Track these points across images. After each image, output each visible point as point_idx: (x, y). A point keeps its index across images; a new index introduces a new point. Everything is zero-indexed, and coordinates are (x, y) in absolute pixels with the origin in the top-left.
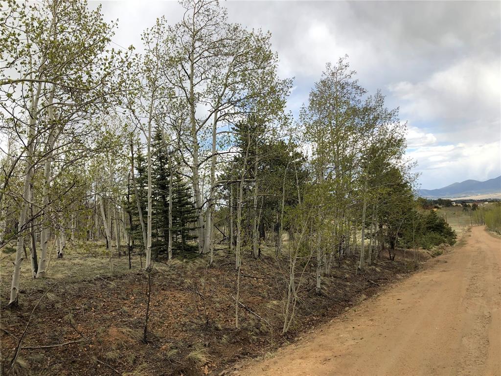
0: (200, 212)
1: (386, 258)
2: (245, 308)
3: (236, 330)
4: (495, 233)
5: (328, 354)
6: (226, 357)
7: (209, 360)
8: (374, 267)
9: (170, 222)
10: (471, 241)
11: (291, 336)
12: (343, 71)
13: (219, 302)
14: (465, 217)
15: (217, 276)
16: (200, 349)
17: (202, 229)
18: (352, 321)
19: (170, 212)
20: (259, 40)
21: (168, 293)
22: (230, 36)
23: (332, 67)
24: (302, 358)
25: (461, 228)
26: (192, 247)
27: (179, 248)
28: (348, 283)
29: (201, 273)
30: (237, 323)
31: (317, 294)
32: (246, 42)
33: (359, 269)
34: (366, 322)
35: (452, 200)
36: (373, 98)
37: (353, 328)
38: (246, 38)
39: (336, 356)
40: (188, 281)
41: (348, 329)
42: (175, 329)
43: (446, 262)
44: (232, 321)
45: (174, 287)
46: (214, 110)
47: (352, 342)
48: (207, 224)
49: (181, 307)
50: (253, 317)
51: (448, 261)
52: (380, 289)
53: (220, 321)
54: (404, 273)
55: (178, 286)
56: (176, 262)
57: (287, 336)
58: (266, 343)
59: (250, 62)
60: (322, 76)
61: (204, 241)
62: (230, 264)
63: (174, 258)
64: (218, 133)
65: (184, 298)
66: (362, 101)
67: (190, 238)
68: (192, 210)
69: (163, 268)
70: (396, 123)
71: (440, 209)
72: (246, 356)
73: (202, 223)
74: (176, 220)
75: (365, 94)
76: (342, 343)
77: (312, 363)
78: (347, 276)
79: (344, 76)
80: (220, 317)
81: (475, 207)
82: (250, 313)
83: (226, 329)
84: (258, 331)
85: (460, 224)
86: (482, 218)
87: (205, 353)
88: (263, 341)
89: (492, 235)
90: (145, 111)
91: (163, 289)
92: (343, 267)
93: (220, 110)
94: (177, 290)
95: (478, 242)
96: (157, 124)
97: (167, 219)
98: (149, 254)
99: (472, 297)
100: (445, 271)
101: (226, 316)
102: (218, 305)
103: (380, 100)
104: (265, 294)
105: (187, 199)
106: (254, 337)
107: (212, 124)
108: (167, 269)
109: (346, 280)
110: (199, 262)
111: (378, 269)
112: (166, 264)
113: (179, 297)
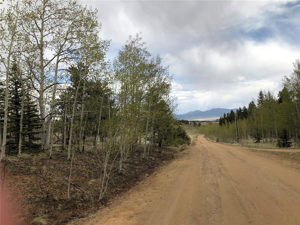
0: (43, 122)
1: (157, 152)
2: (74, 185)
3: (68, 200)
4: (209, 139)
5: (131, 213)
6: (60, 219)
7: (48, 222)
8: (151, 157)
9: (21, 128)
10: (198, 143)
11: (104, 202)
12: (138, 41)
13: (56, 182)
14: (195, 130)
15: (55, 165)
16: (42, 216)
17: (44, 133)
18: (143, 190)
19: (21, 121)
20: (89, 13)
21: (18, 177)
22: (70, 7)
23: (132, 38)
24: (115, 217)
25: (193, 136)
26: (37, 145)
27: (27, 146)
28: (137, 167)
29: (43, 162)
30: (68, 195)
31: (119, 174)
32: (81, 13)
33: (143, 158)
34: (152, 191)
35: (189, 120)
36: (155, 59)
37: (144, 195)
38: (81, 10)
39: (137, 214)
40: (34, 168)
41: (141, 196)
42: (23, 203)
43: (189, 154)
44: (65, 194)
45: (22, 173)
46: (57, 54)
47: (145, 204)
48: (48, 130)
49: (28, 186)
50: (79, 190)
51: (189, 153)
52: (155, 170)
53: (56, 194)
54: (166, 160)
55: (25, 172)
56: (24, 155)
57: (102, 202)
58: (87, 207)
59: (83, 27)
60: (126, 42)
61: (45, 141)
62: (64, 156)
63: (23, 152)
64: (59, 70)
65: (30, 180)
66: (149, 60)
67: (35, 139)
68: (37, 120)
69: (15, 160)
70: (167, 74)
71: (183, 125)
72: (75, 217)
73: (45, 129)
74: (25, 127)
75: (150, 57)
76: (139, 205)
77: (122, 220)
78: (136, 162)
79: (139, 44)
80: (56, 192)
81: (199, 125)
82: (77, 188)
83: (61, 200)
84: (82, 200)
85: (192, 134)
86: (202, 130)
87: (45, 218)
88: (86, 206)
89: (207, 140)
90: (5, 49)
91: (14, 175)
92: (134, 157)
93: (61, 55)
94: (25, 174)
95: (201, 143)
96: (14, 59)
97: (18, 126)
98: (3, 150)
99: (206, 173)
100: (189, 159)
101: (60, 191)
102: (55, 184)
103: (159, 61)
104: (87, 175)
105: (34, 112)
106: (80, 204)
107: (54, 64)
108: (18, 160)
109: (136, 165)
110: (41, 155)
111: (153, 159)
112: (17, 157)
113: (27, 179)
